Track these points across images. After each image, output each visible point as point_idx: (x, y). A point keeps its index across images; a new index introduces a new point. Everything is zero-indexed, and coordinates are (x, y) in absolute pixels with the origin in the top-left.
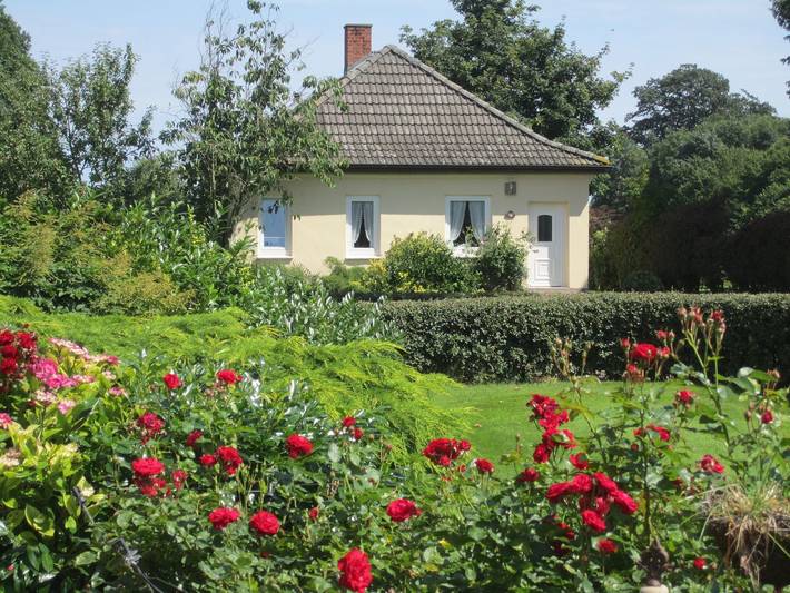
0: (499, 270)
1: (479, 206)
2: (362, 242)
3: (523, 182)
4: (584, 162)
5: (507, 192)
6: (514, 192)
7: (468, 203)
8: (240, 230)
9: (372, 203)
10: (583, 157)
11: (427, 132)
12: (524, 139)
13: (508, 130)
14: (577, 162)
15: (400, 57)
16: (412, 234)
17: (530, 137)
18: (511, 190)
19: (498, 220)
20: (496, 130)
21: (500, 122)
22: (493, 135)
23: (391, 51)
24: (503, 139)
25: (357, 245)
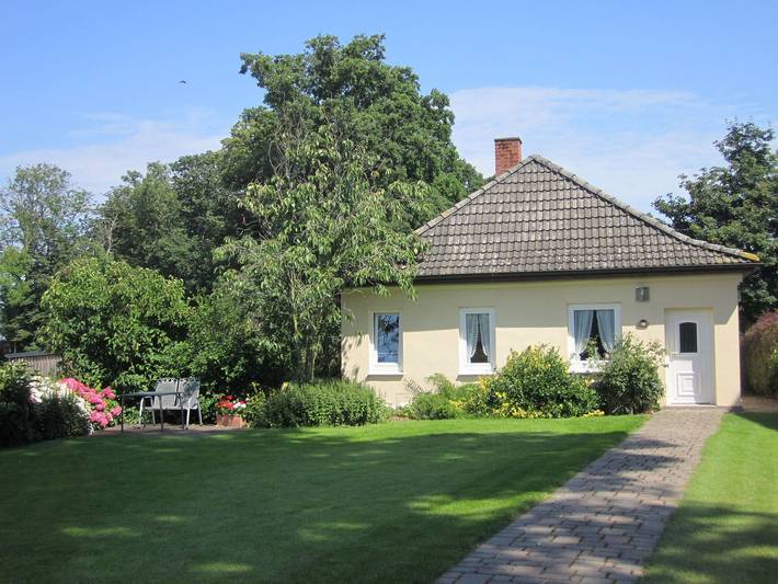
0: (619, 388)
1: (607, 315)
2: (479, 357)
3: (657, 286)
4: (728, 260)
5: (638, 299)
6: (646, 298)
7: (595, 312)
8: (350, 346)
9: (487, 315)
10: (728, 255)
11: (554, 238)
12: (663, 240)
13: (647, 230)
14: (720, 261)
15: (542, 165)
16: (529, 348)
17: (670, 236)
18: (644, 296)
19: (628, 331)
20: (632, 232)
21: (638, 223)
22: (627, 236)
23: (534, 160)
24: (638, 240)
25: (474, 360)
